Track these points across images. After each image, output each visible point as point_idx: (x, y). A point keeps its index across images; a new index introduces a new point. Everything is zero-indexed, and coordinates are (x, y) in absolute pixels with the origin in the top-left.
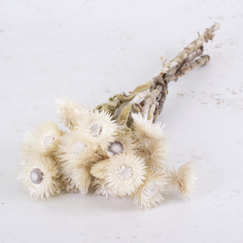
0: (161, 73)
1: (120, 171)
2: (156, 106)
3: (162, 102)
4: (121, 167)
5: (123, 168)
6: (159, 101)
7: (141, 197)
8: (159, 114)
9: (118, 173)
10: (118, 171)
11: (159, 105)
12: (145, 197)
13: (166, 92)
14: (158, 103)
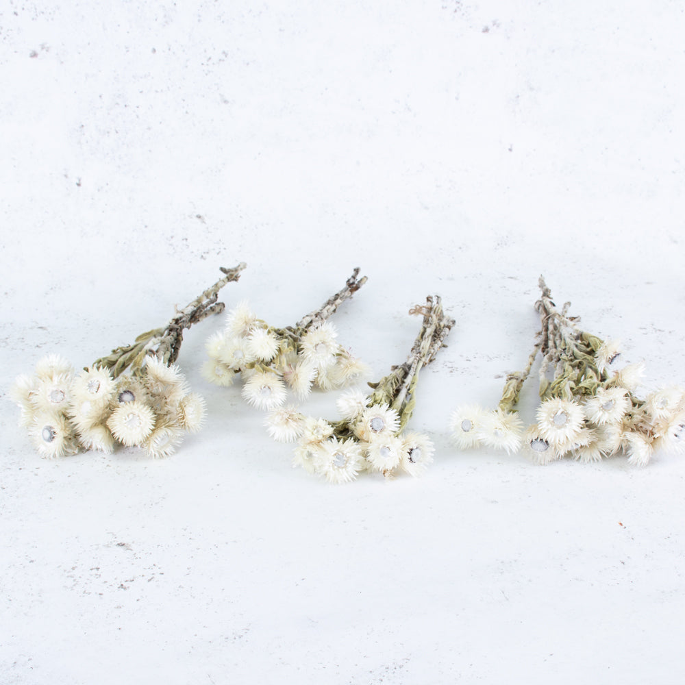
0: (174, 319)
1: (128, 420)
2: (171, 352)
3: (177, 349)
4: (128, 416)
5: (131, 416)
6: (174, 348)
7: (151, 445)
8: (175, 360)
9: (125, 421)
10: (126, 419)
11: (174, 352)
12: (155, 445)
13: (181, 339)
14: (173, 350)
